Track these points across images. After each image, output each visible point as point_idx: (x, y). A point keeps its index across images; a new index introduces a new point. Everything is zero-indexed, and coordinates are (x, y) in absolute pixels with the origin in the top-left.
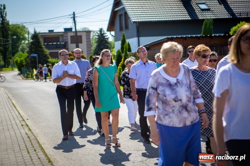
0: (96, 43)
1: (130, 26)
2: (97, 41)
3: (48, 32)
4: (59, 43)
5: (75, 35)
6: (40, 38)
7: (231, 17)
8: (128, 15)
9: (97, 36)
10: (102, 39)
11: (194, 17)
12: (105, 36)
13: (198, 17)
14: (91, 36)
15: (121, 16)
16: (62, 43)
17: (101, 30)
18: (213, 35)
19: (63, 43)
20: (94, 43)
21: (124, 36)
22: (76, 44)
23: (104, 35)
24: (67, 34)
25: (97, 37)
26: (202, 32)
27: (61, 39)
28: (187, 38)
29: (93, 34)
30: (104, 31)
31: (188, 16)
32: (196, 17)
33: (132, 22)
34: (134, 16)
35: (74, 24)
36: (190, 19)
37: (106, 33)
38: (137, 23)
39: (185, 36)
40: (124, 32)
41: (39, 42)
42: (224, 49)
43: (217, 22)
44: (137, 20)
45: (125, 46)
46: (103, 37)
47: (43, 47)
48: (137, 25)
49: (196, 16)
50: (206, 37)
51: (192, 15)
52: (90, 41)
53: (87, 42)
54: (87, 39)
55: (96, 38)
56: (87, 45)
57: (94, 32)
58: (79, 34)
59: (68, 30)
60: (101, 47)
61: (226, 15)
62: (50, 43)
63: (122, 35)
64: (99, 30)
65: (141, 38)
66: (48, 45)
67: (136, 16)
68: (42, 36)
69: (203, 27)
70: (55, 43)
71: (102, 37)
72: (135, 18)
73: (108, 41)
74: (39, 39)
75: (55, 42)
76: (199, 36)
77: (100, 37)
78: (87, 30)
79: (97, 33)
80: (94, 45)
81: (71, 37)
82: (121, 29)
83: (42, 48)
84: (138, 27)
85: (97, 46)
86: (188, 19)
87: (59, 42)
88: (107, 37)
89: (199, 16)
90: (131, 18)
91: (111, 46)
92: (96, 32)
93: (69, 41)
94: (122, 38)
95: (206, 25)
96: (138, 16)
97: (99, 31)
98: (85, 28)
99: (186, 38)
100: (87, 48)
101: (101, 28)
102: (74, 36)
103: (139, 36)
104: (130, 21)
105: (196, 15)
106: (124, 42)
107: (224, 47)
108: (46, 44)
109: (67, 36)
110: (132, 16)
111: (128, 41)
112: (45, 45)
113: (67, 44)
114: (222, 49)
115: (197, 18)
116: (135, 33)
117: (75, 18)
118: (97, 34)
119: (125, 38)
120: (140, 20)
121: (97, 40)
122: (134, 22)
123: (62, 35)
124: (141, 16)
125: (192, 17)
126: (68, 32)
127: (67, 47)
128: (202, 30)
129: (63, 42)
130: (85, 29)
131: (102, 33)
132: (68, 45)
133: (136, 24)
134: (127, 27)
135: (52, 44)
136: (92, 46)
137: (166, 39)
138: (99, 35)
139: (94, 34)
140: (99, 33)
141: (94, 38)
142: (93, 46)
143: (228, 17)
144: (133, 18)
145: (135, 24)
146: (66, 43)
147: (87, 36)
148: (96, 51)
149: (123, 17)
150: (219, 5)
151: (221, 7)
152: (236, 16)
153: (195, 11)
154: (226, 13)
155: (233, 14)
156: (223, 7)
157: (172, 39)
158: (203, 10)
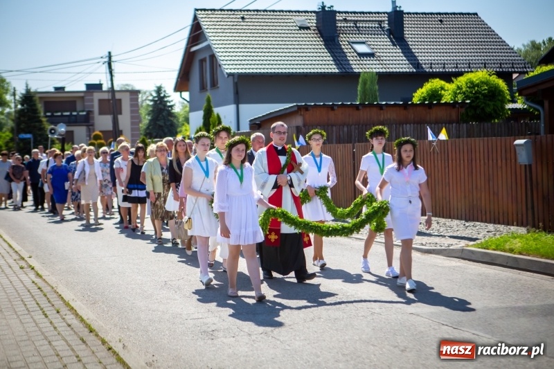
0: (149, 114)
1: (220, 83)
2: (151, 111)
3: (53, 90)
4: (75, 113)
5: (110, 98)
6: (38, 101)
7: (415, 70)
8: (216, 60)
9: (151, 101)
10: (161, 106)
11: (345, 69)
12: (167, 101)
13: (352, 68)
14: (140, 100)
15: (202, 61)
16: (81, 113)
17: (159, 90)
18: (383, 102)
19: (84, 113)
20: (143, 115)
21: (209, 101)
22: (112, 116)
23: (166, 99)
24: (92, 96)
25: (151, 103)
27: (79, 107)
28: (335, 108)
29: (142, 97)
30: (165, 91)
31: (335, 67)
32: (348, 69)
33: (225, 74)
34: (229, 62)
35: (109, 75)
36: (337, 71)
37: (169, 96)
38: (236, 77)
39: (331, 104)
40: (208, 94)
41: (35, 111)
42: (405, 130)
43: (385, 78)
44: (236, 71)
45: (211, 119)
46: (164, 103)
47: (44, 119)
48: (236, 80)
49: (348, 66)
50: (371, 105)
51: (341, 64)
52: (137, 111)
53: (132, 112)
54: (132, 106)
55: (148, 105)
56: (132, 118)
57: (145, 93)
58: (118, 96)
59: (93, 88)
60: (158, 123)
61: (405, 66)
62: (57, 112)
63: (205, 98)
64: (156, 89)
65: (242, 106)
66: (52, 116)
67: (232, 62)
68: (41, 98)
69: (359, 88)
70: (68, 113)
71: (160, 103)
72: (231, 67)
73: (173, 111)
74: (35, 105)
75: (67, 111)
76: (357, 103)
77: (158, 102)
78: (130, 88)
79: (151, 95)
80: (146, 120)
81: (101, 101)
82: (203, 88)
83: (41, 121)
84: (236, 85)
85: (151, 121)
86: (334, 71)
87: (75, 111)
88: (172, 104)
89: (353, 66)
90: (224, 66)
91: (178, 120)
92: (147, 94)
93: (96, 109)
94: (205, 105)
95: (365, 83)
96: (236, 62)
97: (155, 91)
98: (127, 85)
99: (332, 107)
100: (132, 123)
101: (158, 85)
102: (109, 100)
103: (237, 101)
104: (222, 72)
105: (349, 64)
106: (208, 113)
107: (404, 125)
108: (49, 114)
109: (92, 100)
110: (225, 62)
111: (216, 110)
112: (47, 116)
113: (91, 116)
114: (401, 129)
115: (351, 70)
116: (231, 96)
117: (112, 64)
118: (151, 98)
119: (212, 105)
120: (240, 71)
121: (151, 109)
122: (230, 75)
123: (83, 97)
124: (243, 62)
125: (341, 69)
126: (93, 92)
127: (91, 121)
128: (359, 93)
129: (83, 111)
130: (127, 88)
131: (162, 95)
132: (93, 118)
133: (234, 78)
134: (214, 84)
135: (62, 116)
136: (140, 121)
137: (296, 109)
138: (156, 99)
139: (144, 98)
140: (155, 94)
141: (144, 104)
142: (143, 120)
143: (408, 70)
144: (227, 67)
145: (231, 77)
146: (90, 113)
147: (131, 100)
148: (148, 131)
149: (208, 64)
150: (392, 47)
151: (395, 51)
152: (422, 68)
153: (346, 56)
154: (405, 62)
155: (417, 65)
156: (398, 51)
157: (306, 108)
158: (361, 55)
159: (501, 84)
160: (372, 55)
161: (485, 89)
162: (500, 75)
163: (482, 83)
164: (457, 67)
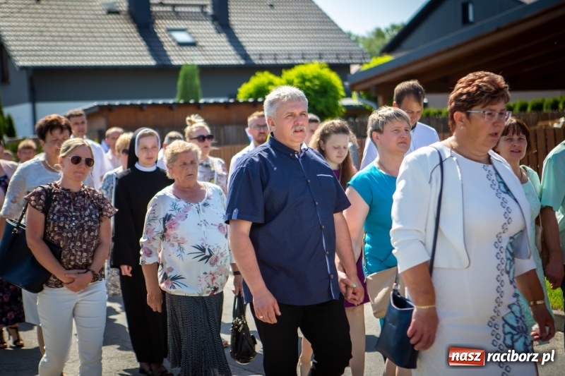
1: (12, 78)
11: (161, 61)
13: (169, 60)
18: (202, 101)
26: (179, 94)
28: (145, 108)
31: (149, 58)
32: (165, 61)
33: (16, 67)
36: (152, 63)
38: (31, 71)
39: (139, 102)
43: (208, 71)
44: (30, 64)
48: (31, 75)
49: (166, 58)
50: (187, 104)
51: (158, 56)
61: (230, 57)
67: (24, 53)
69: (179, 83)
72: (23, 58)
76: (171, 101)
84: (31, 81)
86: (149, 63)
89: (172, 58)
90: (14, 58)
95: (185, 78)
96: (29, 53)
99: (141, 107)
105: (167, 56)
111: (7, 111)
115: (168, 63)
120: (35, 64)
122: (22, 68)
124: (39, 53)
125: (158, 61)
128: (178, 89)
133: (27, 72)
134: (4, 79)
137: (97, 109)
143: (234, 62)
144: (18, 58)
145: (24, 71)
150: (215, 35)
151: (219, 40)
152: (250, 59)
153: (162, 46)
154: (230, 53)
155: (245, 56)
156: (222, 40)
157: (110, 108)
158: (182, 44)
159: (334, 78)
160: (193, 44)
161: (317, 85)
162: (333, 67)
163: (315, 77)
164: (289, 59)
